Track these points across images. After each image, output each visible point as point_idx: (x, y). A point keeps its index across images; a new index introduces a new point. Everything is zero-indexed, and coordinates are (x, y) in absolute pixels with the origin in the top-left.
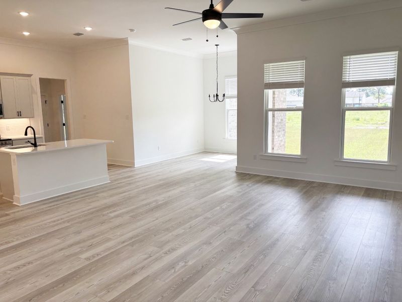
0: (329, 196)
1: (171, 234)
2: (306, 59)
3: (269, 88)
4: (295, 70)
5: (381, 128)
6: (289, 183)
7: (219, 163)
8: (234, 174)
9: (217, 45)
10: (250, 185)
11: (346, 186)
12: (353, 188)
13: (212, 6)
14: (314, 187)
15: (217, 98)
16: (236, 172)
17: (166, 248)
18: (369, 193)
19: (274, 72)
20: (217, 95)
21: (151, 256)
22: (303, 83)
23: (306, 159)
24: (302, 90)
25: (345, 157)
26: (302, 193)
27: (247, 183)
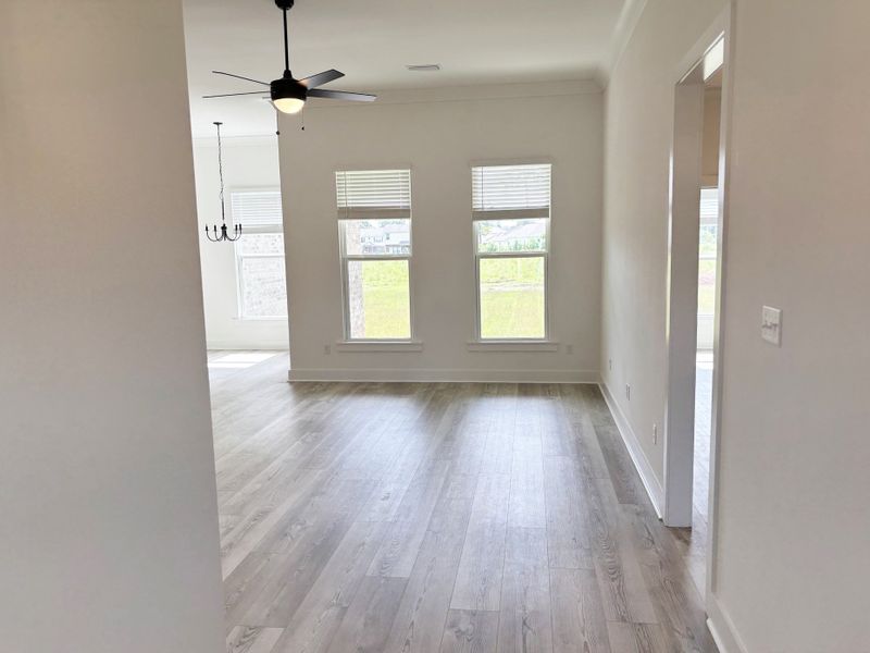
0: (472, 401)
1: (239, 494)
2: (411, 167)
3: (347, 218)
4: (391, 185)
5: (497, 288)
6: (398, 389)
7: (241, 370)
8: (288, 387)
9: (218, 124)
10: (332, 400)
11: (489, 384)
12: (500, 385)
13: (287, 73)
14: (441, 391)
15: (225, 234)
16: (291, 383)
17: (251, 512)
18: (526, 390)
19: (354, 186)
20: (224, 228)
21: (232, 529)
22: (409, 211)
23: (422, 345)
24: (407, 222)
25: (483, 336)
26: (427, 403)
27: (326, 398)
